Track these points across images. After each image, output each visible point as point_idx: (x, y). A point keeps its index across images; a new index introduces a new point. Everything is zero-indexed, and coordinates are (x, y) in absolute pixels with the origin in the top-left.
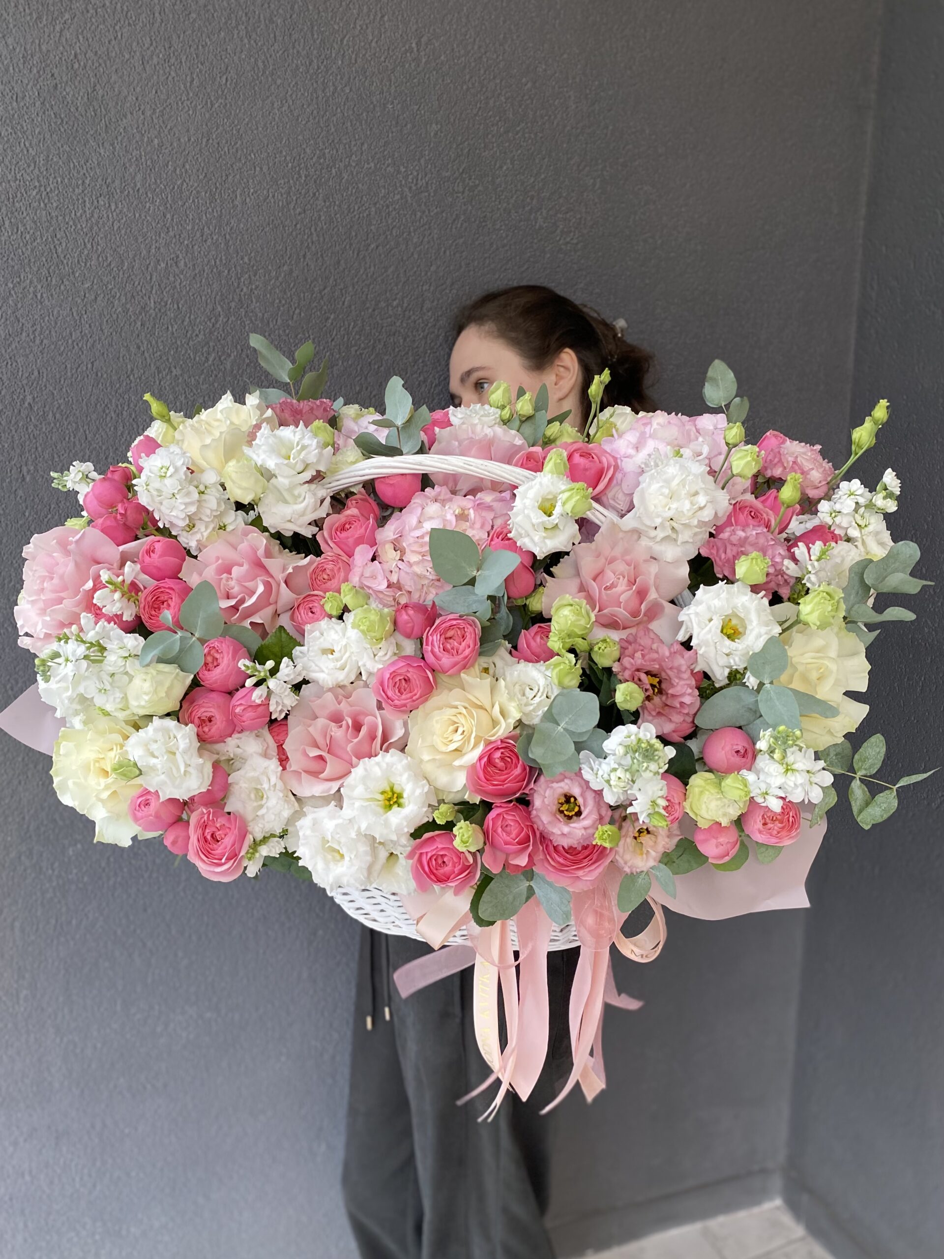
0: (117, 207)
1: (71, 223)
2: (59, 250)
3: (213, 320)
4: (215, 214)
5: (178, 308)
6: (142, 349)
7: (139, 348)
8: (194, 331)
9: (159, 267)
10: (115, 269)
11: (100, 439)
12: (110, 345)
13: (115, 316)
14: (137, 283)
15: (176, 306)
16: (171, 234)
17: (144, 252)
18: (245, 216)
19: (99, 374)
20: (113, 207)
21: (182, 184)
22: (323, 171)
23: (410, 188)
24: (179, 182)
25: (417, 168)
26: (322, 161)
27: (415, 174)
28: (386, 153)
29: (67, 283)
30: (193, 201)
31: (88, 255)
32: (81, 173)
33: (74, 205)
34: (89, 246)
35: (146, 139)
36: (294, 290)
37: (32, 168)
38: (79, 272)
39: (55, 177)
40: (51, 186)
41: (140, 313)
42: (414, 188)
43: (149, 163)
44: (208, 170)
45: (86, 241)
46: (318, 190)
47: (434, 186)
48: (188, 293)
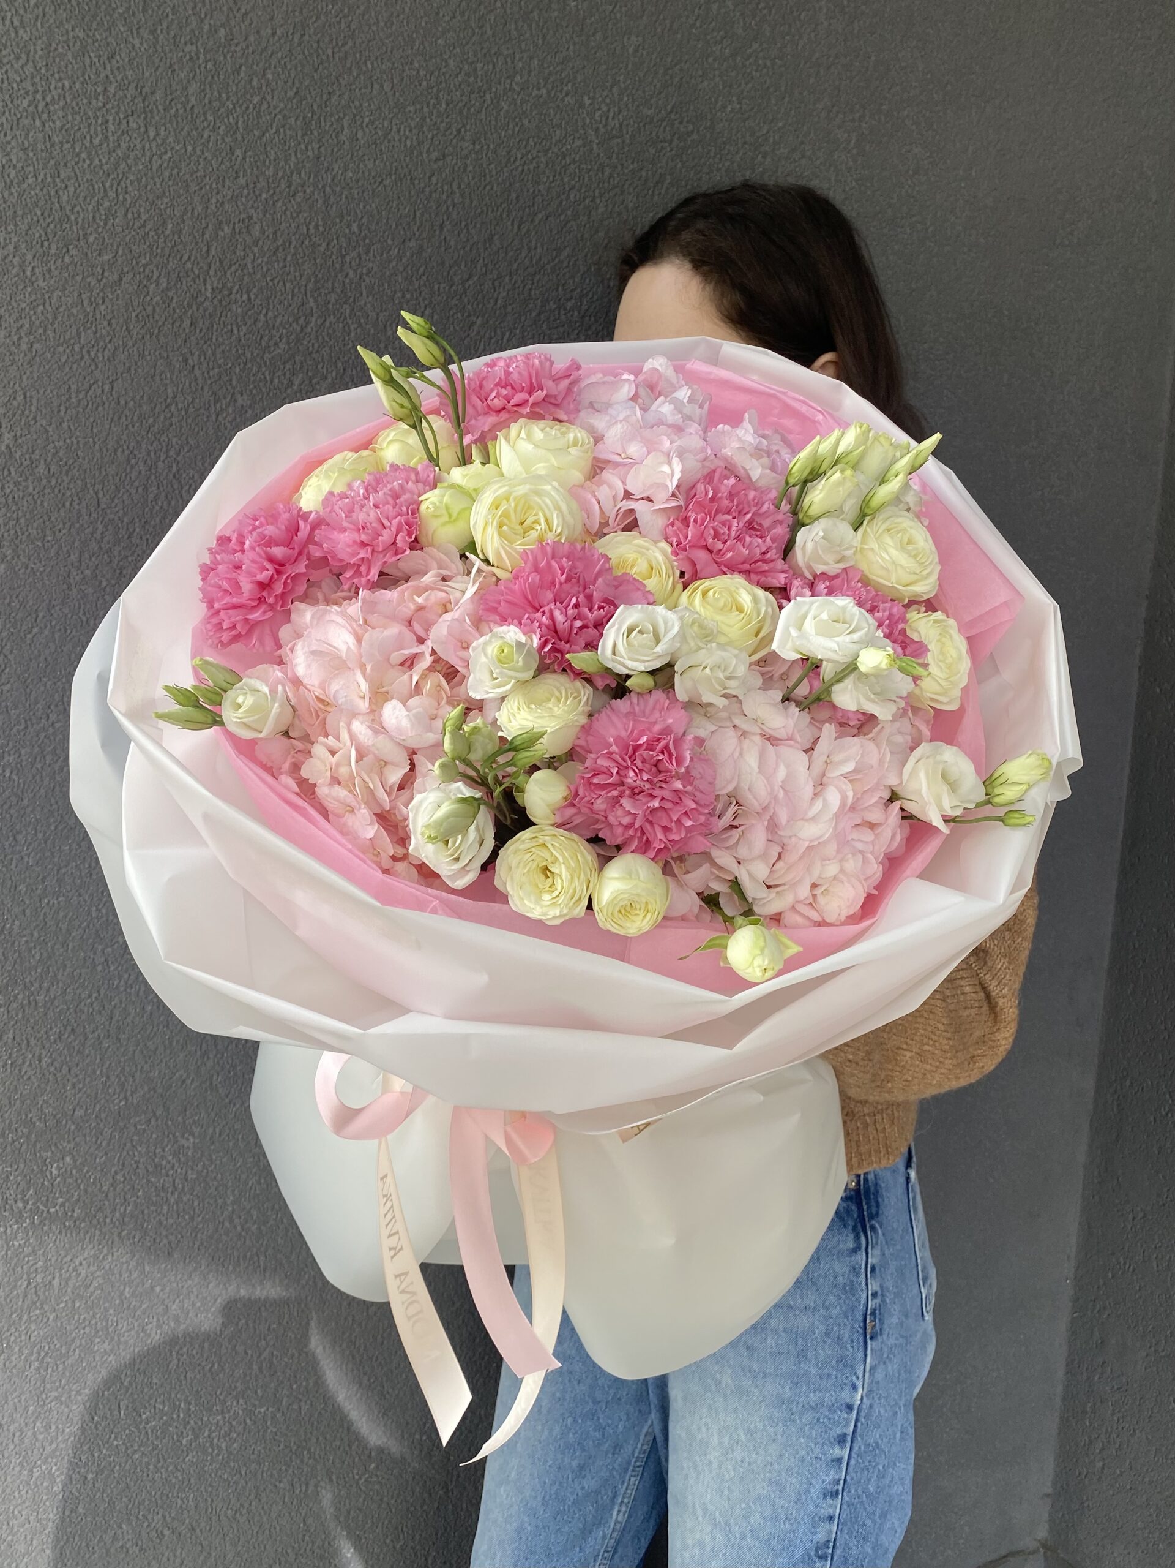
0: (158, 134)
1: (84, 155)
2: (65, 198)
3: (301, 321)
4: (310, 153)
5: (249, 299)
6: (190, 361)
7: (186, 360)
8: (271, 337)
9: (221, 234)
10: (152, 233)
11: (120, 506)
12: (142, 355)
13: (149, 309)
14: (186, 257)
15: (245, 297)
16: (242, 181)
17: (200, 209)
18: (355, 159)
19: (122, 402)
20: (152, 133)
21: (261, 104)
22: (473, 96)
23: (597, 129)
24: (256, 100)
25: (608, 101)
26: (472, 79)
27: (605, 109)
28: (563, 75)
29: (74, 252)
30: (277, 131)
31: (109, 209)
32: (103, 75)
33: (90, 125)
34: (112, 194)
35: (206, 27)
36: (425, 278)
37: (21, 62)
38: (95, 235)
39: (60, 79)
40: (54, 93)
41: (190, 306)
42: (602, 130)
43: (209, 66)
44: (301, 83)
45: (108, 185)
46: (464, 126)
47: (630, 130)
48: (264, 276)
